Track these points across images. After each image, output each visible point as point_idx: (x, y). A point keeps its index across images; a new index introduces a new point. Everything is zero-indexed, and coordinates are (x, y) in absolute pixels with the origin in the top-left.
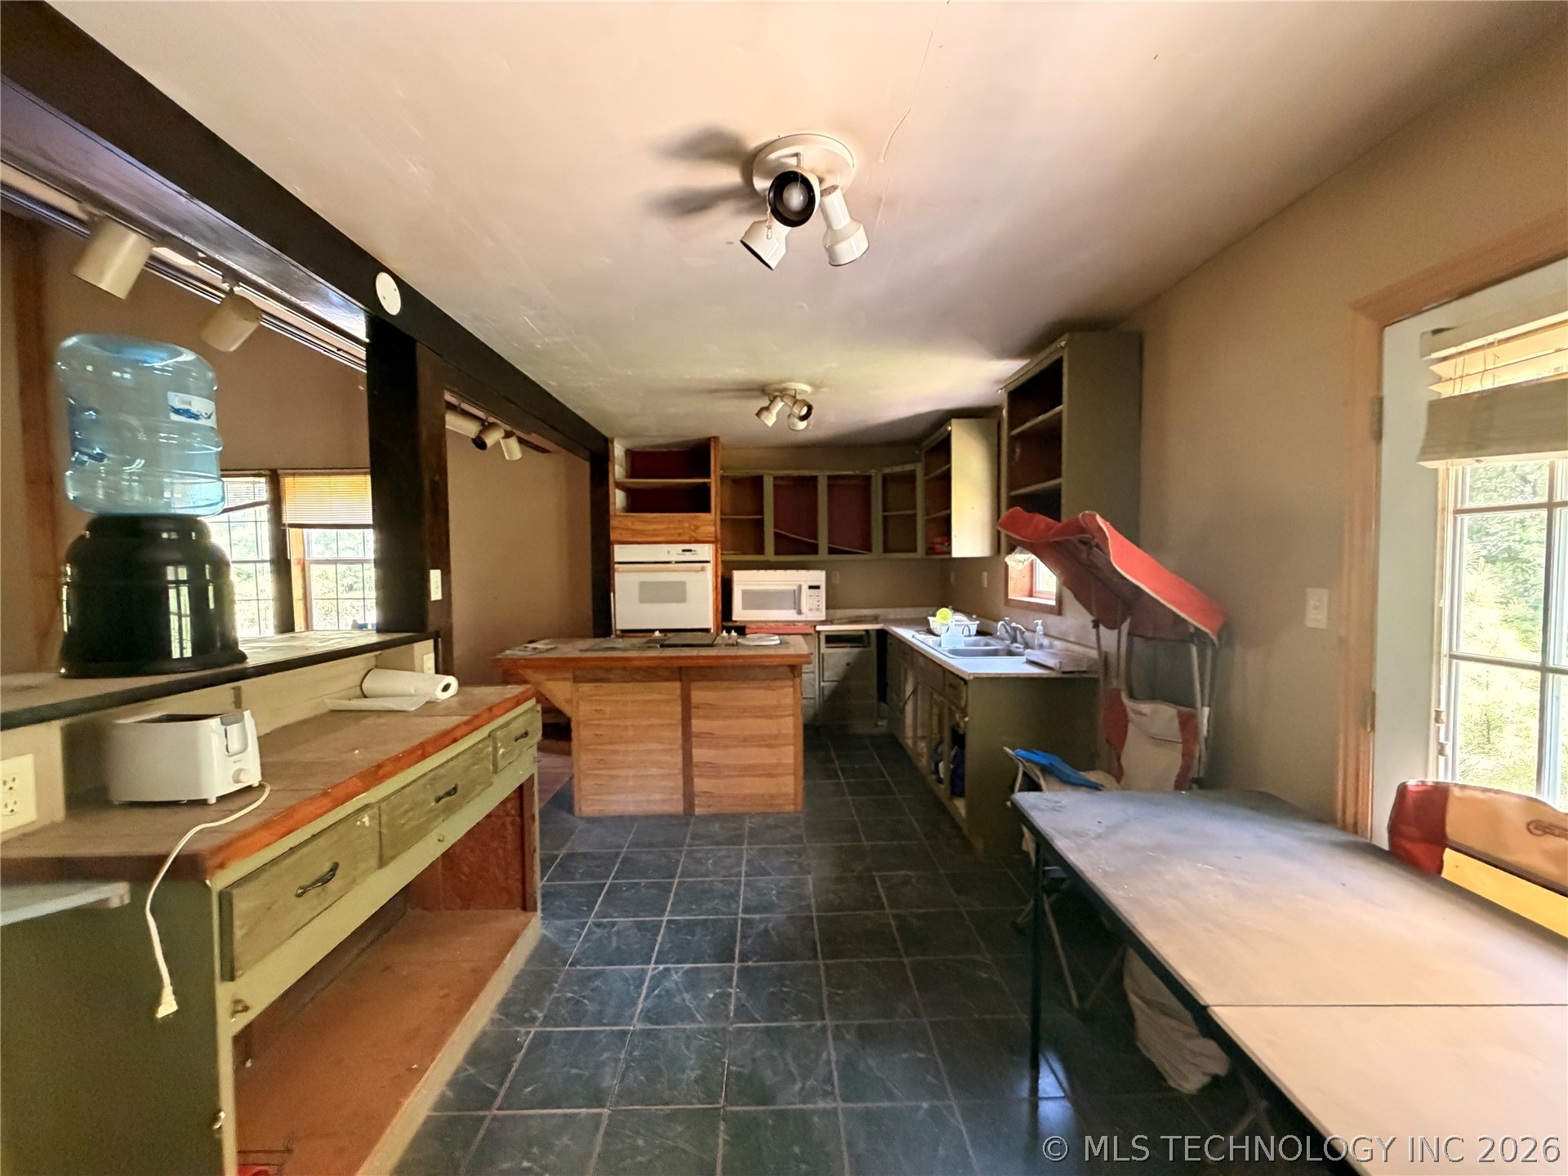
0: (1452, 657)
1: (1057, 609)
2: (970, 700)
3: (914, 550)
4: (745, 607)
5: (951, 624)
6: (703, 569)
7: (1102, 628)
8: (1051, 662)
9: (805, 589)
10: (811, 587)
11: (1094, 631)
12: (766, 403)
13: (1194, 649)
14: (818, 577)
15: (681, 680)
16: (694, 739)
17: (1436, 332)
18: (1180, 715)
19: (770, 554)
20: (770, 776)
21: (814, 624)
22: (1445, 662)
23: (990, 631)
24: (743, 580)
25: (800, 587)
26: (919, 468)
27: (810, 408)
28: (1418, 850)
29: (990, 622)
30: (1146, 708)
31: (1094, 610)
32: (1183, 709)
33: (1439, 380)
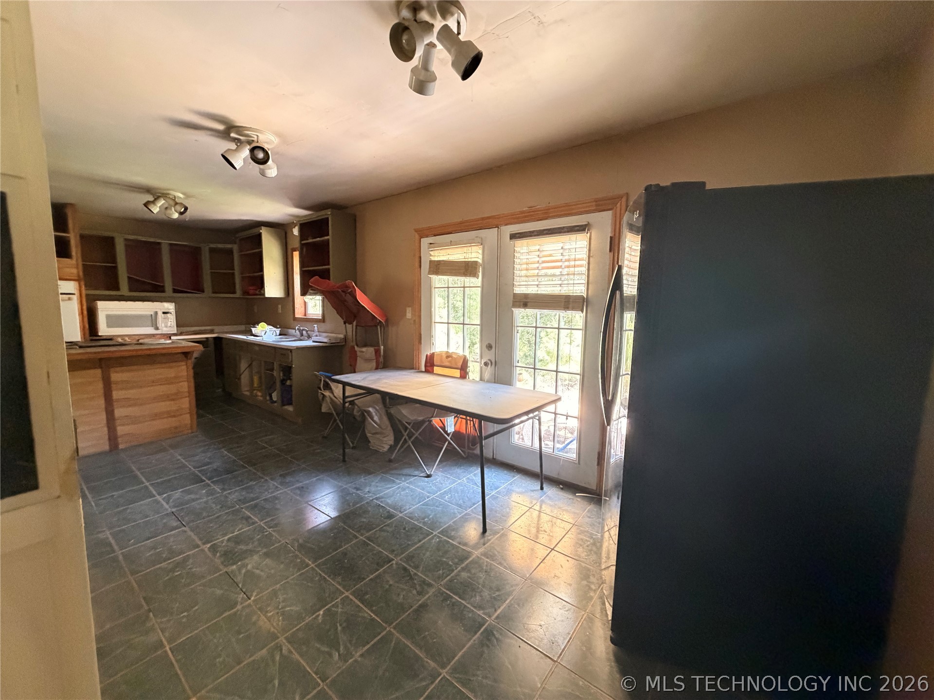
0: (434, 323)
1: (323, 320)
2: (294, 358)
3: (234, 292)
4: (109, 326)
5: (267, 330)
6: (69, 299)
7: (347, 324)
8: (325, 340)
9: (160, 314)
10: (164, 313)
11: (344, 325)
12: (151, 198)
13: (379, 327)
14: (170, 307)
15: (101, 368)
16: (115, 404)
17: (431, 244)
18: (375, 349)
19: (124, 290)
20: (174, 416)
21: (170, 335)
22: (433, 323)
23: (286, 334)
24: (105, 309)
25: (156, 313)
26: (235, 248)
27: (186, 209)
28: (429, 368)
29: (286, 329)
30: (364, 349)
31: (344, 317)
32: (376, 348)
33: (431, 256)
